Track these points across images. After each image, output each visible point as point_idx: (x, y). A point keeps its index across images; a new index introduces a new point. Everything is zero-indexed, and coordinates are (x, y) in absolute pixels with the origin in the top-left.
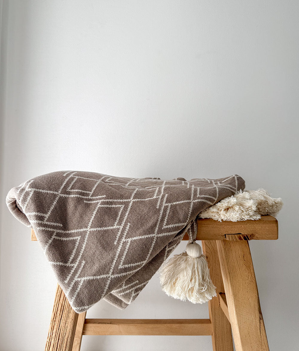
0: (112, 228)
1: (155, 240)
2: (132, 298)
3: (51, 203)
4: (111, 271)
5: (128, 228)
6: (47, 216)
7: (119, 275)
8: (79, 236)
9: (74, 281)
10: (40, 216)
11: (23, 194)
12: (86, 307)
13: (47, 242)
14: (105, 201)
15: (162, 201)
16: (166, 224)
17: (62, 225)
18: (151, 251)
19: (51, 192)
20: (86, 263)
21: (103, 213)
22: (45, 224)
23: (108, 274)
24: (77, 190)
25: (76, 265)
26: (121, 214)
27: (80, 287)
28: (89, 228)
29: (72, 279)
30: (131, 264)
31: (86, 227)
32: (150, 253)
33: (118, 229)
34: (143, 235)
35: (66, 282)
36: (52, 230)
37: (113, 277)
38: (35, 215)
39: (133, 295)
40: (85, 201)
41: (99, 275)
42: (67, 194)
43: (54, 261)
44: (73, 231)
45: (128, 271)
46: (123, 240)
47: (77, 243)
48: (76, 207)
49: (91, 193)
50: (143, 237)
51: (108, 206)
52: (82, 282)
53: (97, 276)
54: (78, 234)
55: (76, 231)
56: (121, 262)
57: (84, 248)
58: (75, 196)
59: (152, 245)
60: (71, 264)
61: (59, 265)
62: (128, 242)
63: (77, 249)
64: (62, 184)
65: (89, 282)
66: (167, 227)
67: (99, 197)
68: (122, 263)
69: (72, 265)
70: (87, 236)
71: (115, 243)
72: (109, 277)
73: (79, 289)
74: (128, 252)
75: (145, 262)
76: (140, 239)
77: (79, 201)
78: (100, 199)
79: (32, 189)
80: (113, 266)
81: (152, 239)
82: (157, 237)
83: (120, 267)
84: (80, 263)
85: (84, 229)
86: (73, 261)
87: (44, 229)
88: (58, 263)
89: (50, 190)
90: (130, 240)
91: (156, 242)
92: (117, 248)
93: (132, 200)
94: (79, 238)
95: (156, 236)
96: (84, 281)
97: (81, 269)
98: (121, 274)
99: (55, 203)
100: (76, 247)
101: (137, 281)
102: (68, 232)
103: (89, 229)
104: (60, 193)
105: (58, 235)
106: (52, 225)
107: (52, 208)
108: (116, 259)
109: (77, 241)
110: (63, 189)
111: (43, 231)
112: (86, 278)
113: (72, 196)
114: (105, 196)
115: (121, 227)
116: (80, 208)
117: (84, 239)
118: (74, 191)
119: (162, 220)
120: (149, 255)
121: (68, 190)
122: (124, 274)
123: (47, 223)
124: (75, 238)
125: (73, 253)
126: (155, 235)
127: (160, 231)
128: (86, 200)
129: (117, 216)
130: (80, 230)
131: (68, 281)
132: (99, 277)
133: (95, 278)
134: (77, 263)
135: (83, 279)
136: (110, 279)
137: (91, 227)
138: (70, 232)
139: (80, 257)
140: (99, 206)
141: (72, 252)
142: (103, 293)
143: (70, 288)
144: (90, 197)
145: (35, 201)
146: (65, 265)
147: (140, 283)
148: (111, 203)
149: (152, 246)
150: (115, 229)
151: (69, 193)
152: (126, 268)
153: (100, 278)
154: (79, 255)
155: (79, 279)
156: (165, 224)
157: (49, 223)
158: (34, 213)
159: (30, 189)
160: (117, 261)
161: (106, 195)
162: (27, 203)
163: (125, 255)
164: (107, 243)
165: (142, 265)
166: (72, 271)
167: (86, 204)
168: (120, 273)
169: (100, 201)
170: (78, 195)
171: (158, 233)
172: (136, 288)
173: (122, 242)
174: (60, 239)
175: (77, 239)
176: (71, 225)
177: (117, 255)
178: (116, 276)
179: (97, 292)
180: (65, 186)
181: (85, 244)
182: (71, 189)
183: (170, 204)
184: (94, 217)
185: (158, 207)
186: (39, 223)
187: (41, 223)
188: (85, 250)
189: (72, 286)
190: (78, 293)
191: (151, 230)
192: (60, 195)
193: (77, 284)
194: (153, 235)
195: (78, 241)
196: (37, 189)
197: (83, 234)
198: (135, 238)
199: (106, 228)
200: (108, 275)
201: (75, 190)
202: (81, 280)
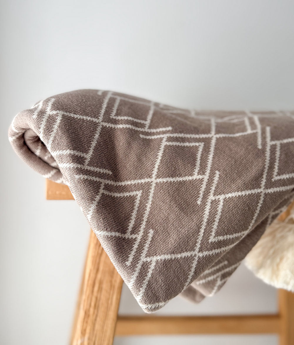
0: (190, 178)
1: (262, 198)
2: (216, 288)
3: (92, 136)
4: (198, 245)
5: (216, 179)
6: (88, 156)
7: (211, 253)
8: (139, 191)
9: (141, 263)
10: (77, 156)
11: (45, 120)
12: (161, 304)
13: (92, 199)
14: (172, 135)
15: (264, 138)
16: (277, 173)
17: (111, 173)
18: (256, 215)
19: (89, 118)
20: (156, 232)
21: (173, 154)
22: (87, 170)
23: (194, 250)
24: (126, 118)
25: (139, 237)
26: (201, 157)
27: (150, 272)
28: (154, 178)
29: (136, 259)
30: (228, 236)
31: (150, 176)
32: (255, 218)
33: (202, 180)
34: (244, 190)
35: (128, 263)
36: (98, 179)
37: (201, 255)
38: (70, 154)
39: (219, 283)
40: (141, 136)
41: (180, 253)
42: (112, 123)
43: (107, 230)
44: (129, 183)
45: (223, 247)
46: (211, 197)
47: (137, 202)
48: (129, 144)
49: (148, 123)
50: (243, 193)
51: (178, 144)
52: (154, 264)
53: (177, 253)
54: (138, 187)
55: (133, 182)
56: (211, 232)
57: (148, 209)
58: (125, 126)
59: (258, 206)
60: (131, 234)
61: (115, 236)
62: (219, 201)
63: (137, 211)
64: (101, 107)
65: (166, 264)
66: (278, 178)
67: (161, 130)
68: (213, 234)
69: (134, 236)
70: (152, 191)
71: (199, 202)
72: (195, 255)
73: (149, 275)
74: (221, 216)
75: (246, 233)
76: (239, 196)
77: (133, 135)
78: (164, 133)
79: (58, 111)
80: (200, 238)
81: (258, 195)
82: (265, 194)
83: (212, 239)
84: (146, 233)
85: (147, 180)
86: (135, 230)
87: (86, 177)
88: (113, 234)
89: (87, 115)
90: (222, 197)
91: (264, 201)
92: (203, 210)
93: (214, 136)
94: (139, 193)
95: (264, 192)
96: (157, 262)
97: (148, 242)
98: (214, 251)
99: (97, 136)
100: (136, 208)
101: (226, 263)
102: (120, 184)
103: (154, 180)
104: (102, 121)
105: (108, 187)
106: (97, 171)
107: (94, 144)
108: (203, 227)
109: (136, 199)
110: (105, 114)
111: (85, 181)
112: (159, 258)
113: (121, 126)
114: (170, 128)
115: (206, 177)
116: (135, 146)
117: (148, 196)
118: (121, 120)
119: (271, 167)
120: (253, 221)
121: (113, 116)
122: (217, 251)
123: (89, 168)
124: (132, 194)
125: (132, 218)
126: (262, 190)
127: (270, 184)
128: (143, 133)
129: (195, 160)
130: (139, 181)
131: (132, 262)
132: (179, 256)
133: (173, 256)
134: (141, 233)
135: (155, 259)
136: (196, 258)
137: (158, 177)
138: (123, 184)
139: (144, 223)
140: (164, 143)
141: (131, 216)
142: (187, 282)
143: (136, 274)
144: (146, 129)
145: (68, 130)
146: (123, 236)
147: (230, 265)
148: (183, 140)
149: (259, 208)
150: (196, 180)
151: (115, 122)
152: (221, 240)
153: (181, 258)
154: (143, 220)
155: (149, 259)
156: (275, 173)
157: (92, 169)
158: (68, 152)
159: (55, 112)
160: (205, 229)
161: (172, 126)
162: (53, 134)
163: (218, 221)
164: (186, 202)
165: (241, 237)
166: (136, 246)
167: (144, 140)
168: (211, 250)
169: (165, 136)
170: (129, 124)
171: (267, 187)
172: (223, 272)
173: (209, 201)
174: (110, 194)
175: (137, 195)
176: (124, 172)
177: (205, 220)
178: (206, 253)
179: (178, 279)
180: (106, 111)
181: (150, 203)
182: (117, 114)
183: (278, 143)
184: (161, 160)
185: (260, 147)
186: (77, 168)
187: (81, 168)
188: (151, 213)
189: (138, 269)
190: (149, 281)
191: (255, 182)
192: (102, 123)
193: (145, 267)
194: (259, 191)
195: (139, 198)
196: (66, 112)
197: (146, 188)
198: (230, 195)
199: (181, 179)
200: (193, 253)
201: (123, 118)
202: (151, 261)
